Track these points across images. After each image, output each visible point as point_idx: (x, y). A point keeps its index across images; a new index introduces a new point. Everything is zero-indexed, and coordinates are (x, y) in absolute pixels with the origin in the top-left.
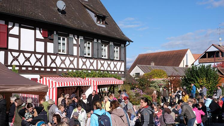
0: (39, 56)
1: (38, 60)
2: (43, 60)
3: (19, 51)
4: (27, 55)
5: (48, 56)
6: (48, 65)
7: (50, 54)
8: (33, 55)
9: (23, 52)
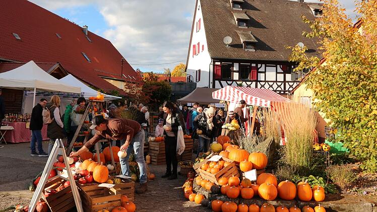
0: (279, 84)
1: (279, 86)
2: (282, 86)
3: (265, 81)
4: (271, 84)
5: (287, 83)
6: (287, 89)
7: (288, 82)
8: (275, 83)
9: (268, 82)
